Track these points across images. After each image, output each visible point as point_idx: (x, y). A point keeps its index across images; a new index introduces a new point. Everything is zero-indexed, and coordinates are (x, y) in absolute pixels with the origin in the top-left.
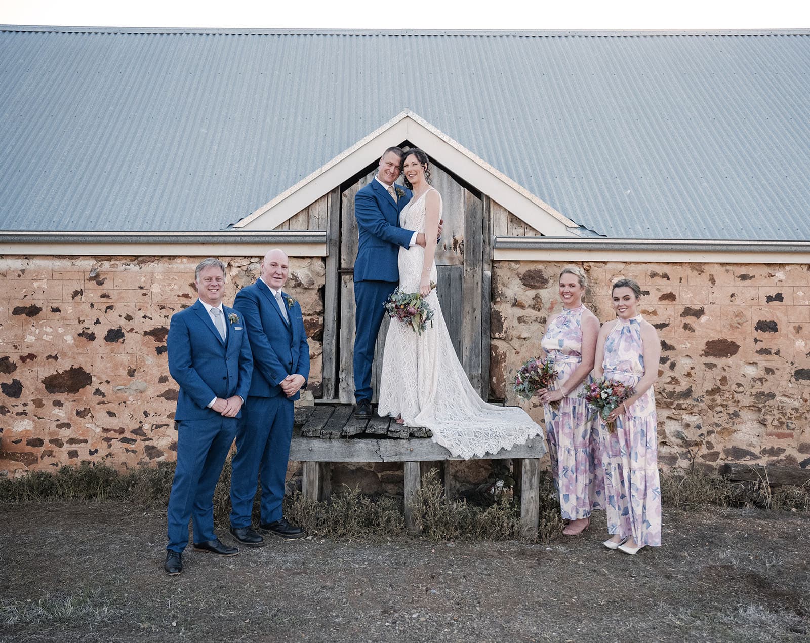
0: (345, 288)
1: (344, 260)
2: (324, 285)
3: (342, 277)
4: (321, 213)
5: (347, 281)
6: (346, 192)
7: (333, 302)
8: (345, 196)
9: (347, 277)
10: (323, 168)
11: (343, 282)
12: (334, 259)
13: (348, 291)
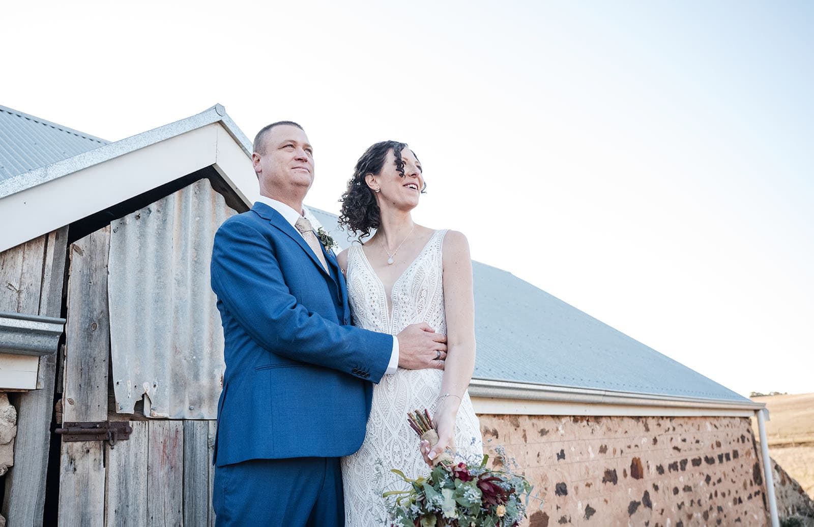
0: (71, 474)
1: (71, 402)
2: (10, 469)
3: (65, 446)
4: (28, 280)
5: (77, 456)
6: (81, 243)
7: (32, 513)
8: (78, 250)
9: (78, 445)
10: (50, 171)
11: (64, 459)
12: (44, 399)
13: (78, 482)
